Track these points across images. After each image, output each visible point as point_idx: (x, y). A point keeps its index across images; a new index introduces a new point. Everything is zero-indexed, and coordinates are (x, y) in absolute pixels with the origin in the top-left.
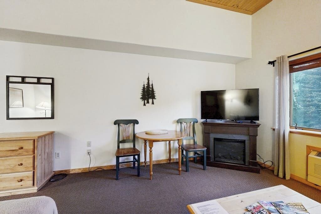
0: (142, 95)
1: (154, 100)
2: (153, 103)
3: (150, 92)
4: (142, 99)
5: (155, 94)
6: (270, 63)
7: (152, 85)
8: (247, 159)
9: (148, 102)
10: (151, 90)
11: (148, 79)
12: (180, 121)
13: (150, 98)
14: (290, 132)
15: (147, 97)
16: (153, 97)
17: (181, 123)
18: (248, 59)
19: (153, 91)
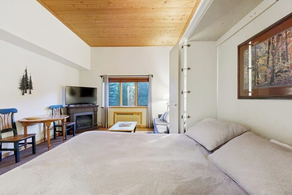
0: (21, 85)
1: (31, 90)
2: (30, 93)
3: (28, 83)
4: (21, 89)
5: (32, 85)
6: (101, 76)
7: (30, 77)
8: (93, 124)
9: (26, 92)
10: (29, 81)
11: (26, 71)
12: (51, 108)
13: (28, 88)
14: (109, 108)
15: (26, 87)
16: (31, 88)
17: (52, 109)
18: (88, 70)
19: (31, 82)
